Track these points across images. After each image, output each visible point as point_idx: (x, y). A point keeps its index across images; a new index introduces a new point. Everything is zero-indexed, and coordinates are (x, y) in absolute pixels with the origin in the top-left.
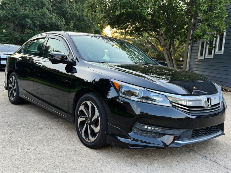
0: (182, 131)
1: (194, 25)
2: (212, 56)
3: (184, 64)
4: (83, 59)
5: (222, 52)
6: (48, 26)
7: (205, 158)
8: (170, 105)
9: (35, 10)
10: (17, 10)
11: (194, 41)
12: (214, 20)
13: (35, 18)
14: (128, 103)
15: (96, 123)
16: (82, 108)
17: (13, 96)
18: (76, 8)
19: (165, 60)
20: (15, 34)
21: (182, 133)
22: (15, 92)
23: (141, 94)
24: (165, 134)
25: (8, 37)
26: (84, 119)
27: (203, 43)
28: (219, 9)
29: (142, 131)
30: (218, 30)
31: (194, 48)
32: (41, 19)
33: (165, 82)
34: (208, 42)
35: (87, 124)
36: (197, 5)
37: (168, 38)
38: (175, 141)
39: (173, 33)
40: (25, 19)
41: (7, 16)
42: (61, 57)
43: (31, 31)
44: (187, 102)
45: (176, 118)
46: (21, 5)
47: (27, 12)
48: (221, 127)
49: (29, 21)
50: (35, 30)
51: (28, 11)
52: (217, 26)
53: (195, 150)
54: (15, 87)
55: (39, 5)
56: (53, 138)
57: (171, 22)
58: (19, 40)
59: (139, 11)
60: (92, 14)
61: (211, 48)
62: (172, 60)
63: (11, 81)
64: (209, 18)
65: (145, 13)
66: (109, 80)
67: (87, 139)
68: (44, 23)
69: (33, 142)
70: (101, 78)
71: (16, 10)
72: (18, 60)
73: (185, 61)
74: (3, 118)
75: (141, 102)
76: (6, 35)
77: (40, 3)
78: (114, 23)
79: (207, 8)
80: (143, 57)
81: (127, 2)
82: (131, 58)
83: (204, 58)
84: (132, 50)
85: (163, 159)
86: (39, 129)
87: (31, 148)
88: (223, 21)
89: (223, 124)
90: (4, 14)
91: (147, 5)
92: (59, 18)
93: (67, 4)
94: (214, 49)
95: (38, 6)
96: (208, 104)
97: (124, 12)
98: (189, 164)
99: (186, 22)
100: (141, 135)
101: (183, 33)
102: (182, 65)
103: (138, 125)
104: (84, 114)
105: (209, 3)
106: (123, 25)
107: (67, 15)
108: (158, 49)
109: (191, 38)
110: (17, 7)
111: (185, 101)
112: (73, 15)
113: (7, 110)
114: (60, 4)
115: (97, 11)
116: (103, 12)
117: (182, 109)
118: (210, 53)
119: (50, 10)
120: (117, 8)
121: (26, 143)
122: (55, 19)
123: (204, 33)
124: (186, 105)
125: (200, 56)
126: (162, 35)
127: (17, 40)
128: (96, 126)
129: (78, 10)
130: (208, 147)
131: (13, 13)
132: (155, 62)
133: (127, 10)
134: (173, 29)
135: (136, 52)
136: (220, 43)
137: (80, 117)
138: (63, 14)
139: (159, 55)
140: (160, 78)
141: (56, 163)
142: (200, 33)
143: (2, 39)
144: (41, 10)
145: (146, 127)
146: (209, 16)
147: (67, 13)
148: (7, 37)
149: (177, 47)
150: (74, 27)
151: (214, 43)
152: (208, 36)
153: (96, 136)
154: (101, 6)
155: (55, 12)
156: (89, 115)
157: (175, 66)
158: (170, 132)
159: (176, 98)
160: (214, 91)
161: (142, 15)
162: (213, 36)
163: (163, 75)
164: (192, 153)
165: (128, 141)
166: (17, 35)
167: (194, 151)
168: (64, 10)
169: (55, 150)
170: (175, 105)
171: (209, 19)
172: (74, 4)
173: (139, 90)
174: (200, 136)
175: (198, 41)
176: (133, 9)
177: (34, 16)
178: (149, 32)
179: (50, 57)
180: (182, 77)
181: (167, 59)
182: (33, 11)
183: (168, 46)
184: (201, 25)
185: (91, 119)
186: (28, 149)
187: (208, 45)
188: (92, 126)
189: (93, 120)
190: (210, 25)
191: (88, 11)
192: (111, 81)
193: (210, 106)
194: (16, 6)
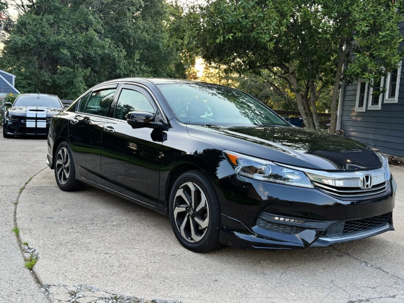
0: (329, 223)
1: (348, 55)
2: (379, 107)
3: (332, 121)
4: (178, 120)
5: (396, 100)
6: (97, 61)
7: (364, 264)
8: (311, 186)
9: (75, 32)
10: (45, 34)
11: (348, 81)
12: (381, 48)
13: (76, 46)
14: (250, 185)
15: (202, 214)
16: (180, 192)
17: (65, 179)
18: (144, 28)
19: (299, 114)
20: (42, 75)
21: (330, 226)
22: (68, 172)
23: (269, 171)
24: (304, 228)
25: (30, 80)
26: (184, 209)
27: (363, 85)
28: (388, 30)
29: (270, 224)
30: (387, 63)
31: (348, 93)
32: (85, 49)
33: (302, 152)
34: (372, 84)
35: (188, 216)
36: (351, 23)
37: (303, 78)
38: (319, 238)
39: (312, 68)
40: (59, 49)
41: (28, 44)
42: (144, 118)
43: (70, 69)
44: (336, 181)
45: (321, 204)
46: (52, 25)
47: (61, 38)
48: (387, 218)
49: (65, 51)
50: (75, 68)
51: (63, 35)
52: (384, 57)
53: (350, 253)
54: (67, 165)
55: (82, 25)
56: (137, 238)
57: (308, 51)
58: (49, 84)
59: (254, 36)
60: (176, 42)
61: (376, 93)
62: (312, 114)
63: (60, 155)
64: (371, 44)
65: (264, 39)
66: (221, 151)
67: (190, 238)
68: (91, 55)
69: (110, 243)
70: (206, 148)
71: (43, 34)
72: (73, 122)
73: (333, 117)
74: (56, 211)
75: (267, 181)
76: (27, 77)
77: (83, 21)
78: (212, 55)
79: (367, 28)
80: (262, 112)
81: (234, 21)
82: (244, 113)
83: (366, 111)
84: (244, 101)
85: (303, 265)
86: (114, 226)
87: (109, 252)
88: (395, 48)
89: (390, 214)
90: (23, 41)
91: (267, 25)
92: (116, 46)
93: (128, 21)
94: (381, 95)
95: (80, 26)
96: (367, 184)
97: (231, 37)
98: (341, 272)
99: (333, 51)
100: (270, 229)
101: (328, 68)
102: (329, 122)
103: (265, 216)
104: (184, 202)
105: (371, 20)
106: (227, 58)
107: (129, 41)
108: (286, 96)
109: (342, 76)
110: (44, 29)
111: (332, 180)
112: (139, 39)
113: (58, 200)
114: (117, 22)
115: (185, 37)
116: (196, 39)
117: (328, 192)
118: (375, 101)
119: (101, 33)
120: (218, 31)
121: (101, 245)
122: (108, 47)
123: (364, 69)
124: (334, 185)
125: (359, 107)
126: (293, 73)
127: (45, 84)
128: (203, 219)
129: (147, 31)
130: (369, 249)
131: (38, 39)
132: (285, 122)
133: (235, 34)
134: (312, 62)
135: (252, 103)
136: (393, 85)
137: (178, 207)
138: (122, 38)
139: (288, 104)
140: (292, 146)
141: (149, 270)
142: (357, 69)
143: (20, 83)
144: (85, 33)
145: (277, 218)
146: (372, 41)
147: (129, 37)
148: (28, 80)
149: (318, 91)
150: (140, 60)
151: (382, 85)
152: (370, 74)
153: (203, 234)
154: (192, 30)
155: (109, 35)
156: (191, 203)
157: (317, 124)
158: (313, 225)
159: (320, 176)
160: (375, 164)
161: (260, 41)
162: (378, 74)
163: (296, 142)
164: (345, 258)
165: (252, 238)
166: (46, 75)
167: (348, 254)
168: (124, 32)
169: (144, 255)
170: (318, 186)
171: (372, 46)
172: (141, 21)
173: (266, 165)
174: (356, 231)
175: (355, 81)
176: (244, 33)
177: (74, 43)
178: (270, 67)
179: (129, 118)
180: (328, 145)
181: (302, 112)
182: (71, 36)
183: (304, 90)
184: (358, 56)
185: (195, 209)
186: (106, 254)
187: (371, 89)
188: (196, 219)
189: (197, 210)
190: (374, 55)
191: (170, 37)
192: (224, 153)
193: (369, 187)
194: (43, 27)
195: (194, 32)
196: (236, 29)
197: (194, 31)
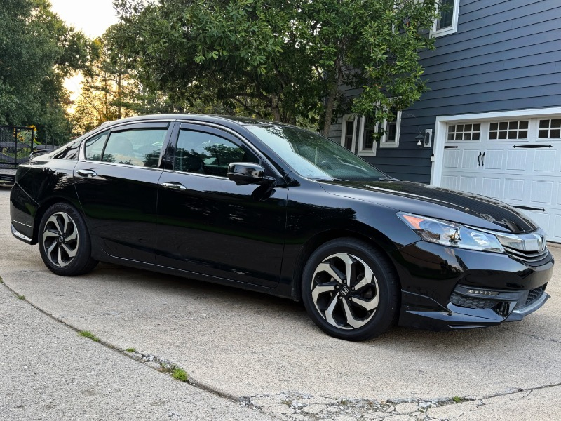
2: (373, 152)
4: (298, 173)
5: (396, 144)
16: (323, 267)
17: (64, 258)
22: (72, 247)
26: (331, 289)
27: (350, 126)
28: (407, 59)
29: (464, 299)
35: (339, 297)
36: (358, 47)
52: (402, 93)
54: (71, 238)
63: (51, 223)
67: (342, 325)
81: (220, 35)
88: (412, 82)
97: (215, 57)
100: (463, 305)
103: (460, 289)
105: (384, 45)
117: (517, 257)
118: (367, 145)
137: (319, 286)
145: (472, 291)
156: (343, 280)
158: (507, 296)
170: (508, 251)
184: (368, 89)
185: (352, 287)
189: (357, 287)
192: (399, 215)
195: (161, 45)
196: (220, 45)
197: (162, 43)
